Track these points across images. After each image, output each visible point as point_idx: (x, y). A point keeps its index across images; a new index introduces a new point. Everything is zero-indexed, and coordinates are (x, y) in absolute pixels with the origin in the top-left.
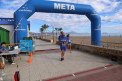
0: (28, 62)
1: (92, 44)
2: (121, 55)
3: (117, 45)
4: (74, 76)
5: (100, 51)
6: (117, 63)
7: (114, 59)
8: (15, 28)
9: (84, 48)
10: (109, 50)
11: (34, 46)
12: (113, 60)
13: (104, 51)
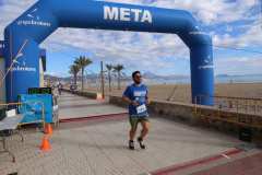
0: (42, 147)
1: (193, 102)
2: (259, 127)
3: (252, 102)
5: (213, 117)
6: (253, 144)
7: (245, 135)
8: (7, 65)
9: (174, 111)
10: (234, 115)
11: (55, 107)
12: (242, 138)
13: (222, 117)
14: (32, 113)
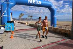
1: (51, 26)
4: (42, 47)
7: (66, 35)
10: (63, 30)
14: (8, 28)
